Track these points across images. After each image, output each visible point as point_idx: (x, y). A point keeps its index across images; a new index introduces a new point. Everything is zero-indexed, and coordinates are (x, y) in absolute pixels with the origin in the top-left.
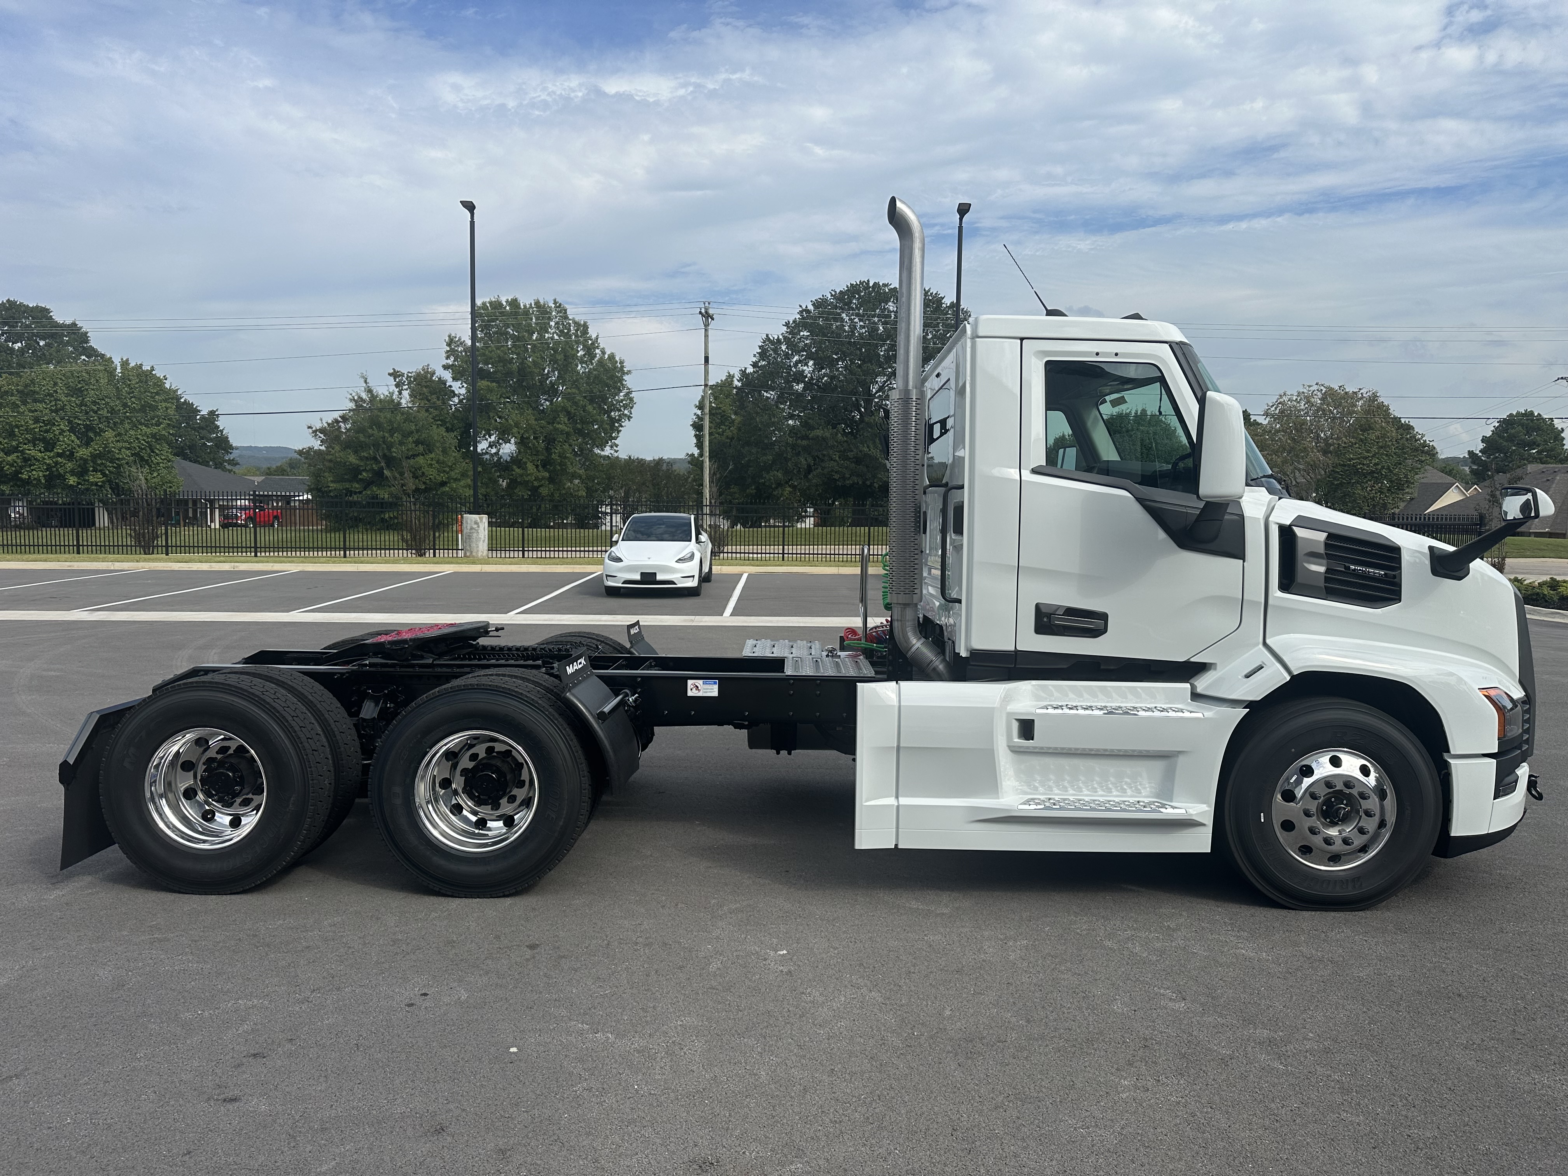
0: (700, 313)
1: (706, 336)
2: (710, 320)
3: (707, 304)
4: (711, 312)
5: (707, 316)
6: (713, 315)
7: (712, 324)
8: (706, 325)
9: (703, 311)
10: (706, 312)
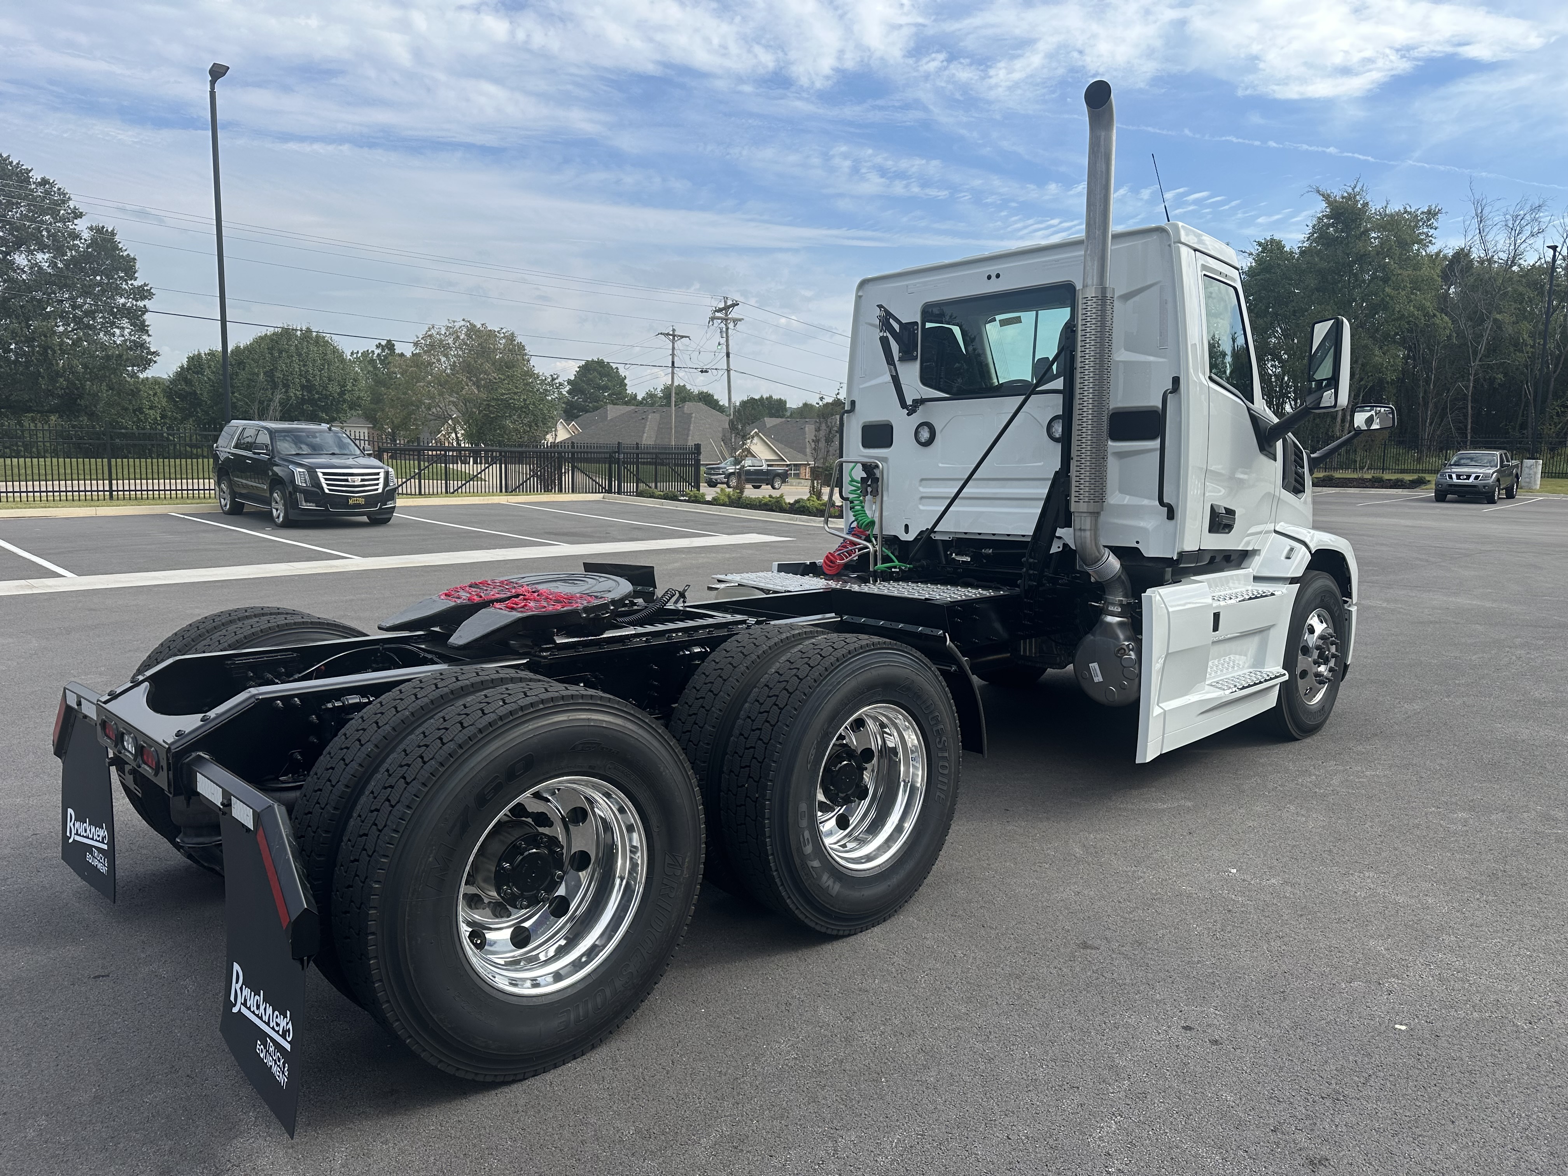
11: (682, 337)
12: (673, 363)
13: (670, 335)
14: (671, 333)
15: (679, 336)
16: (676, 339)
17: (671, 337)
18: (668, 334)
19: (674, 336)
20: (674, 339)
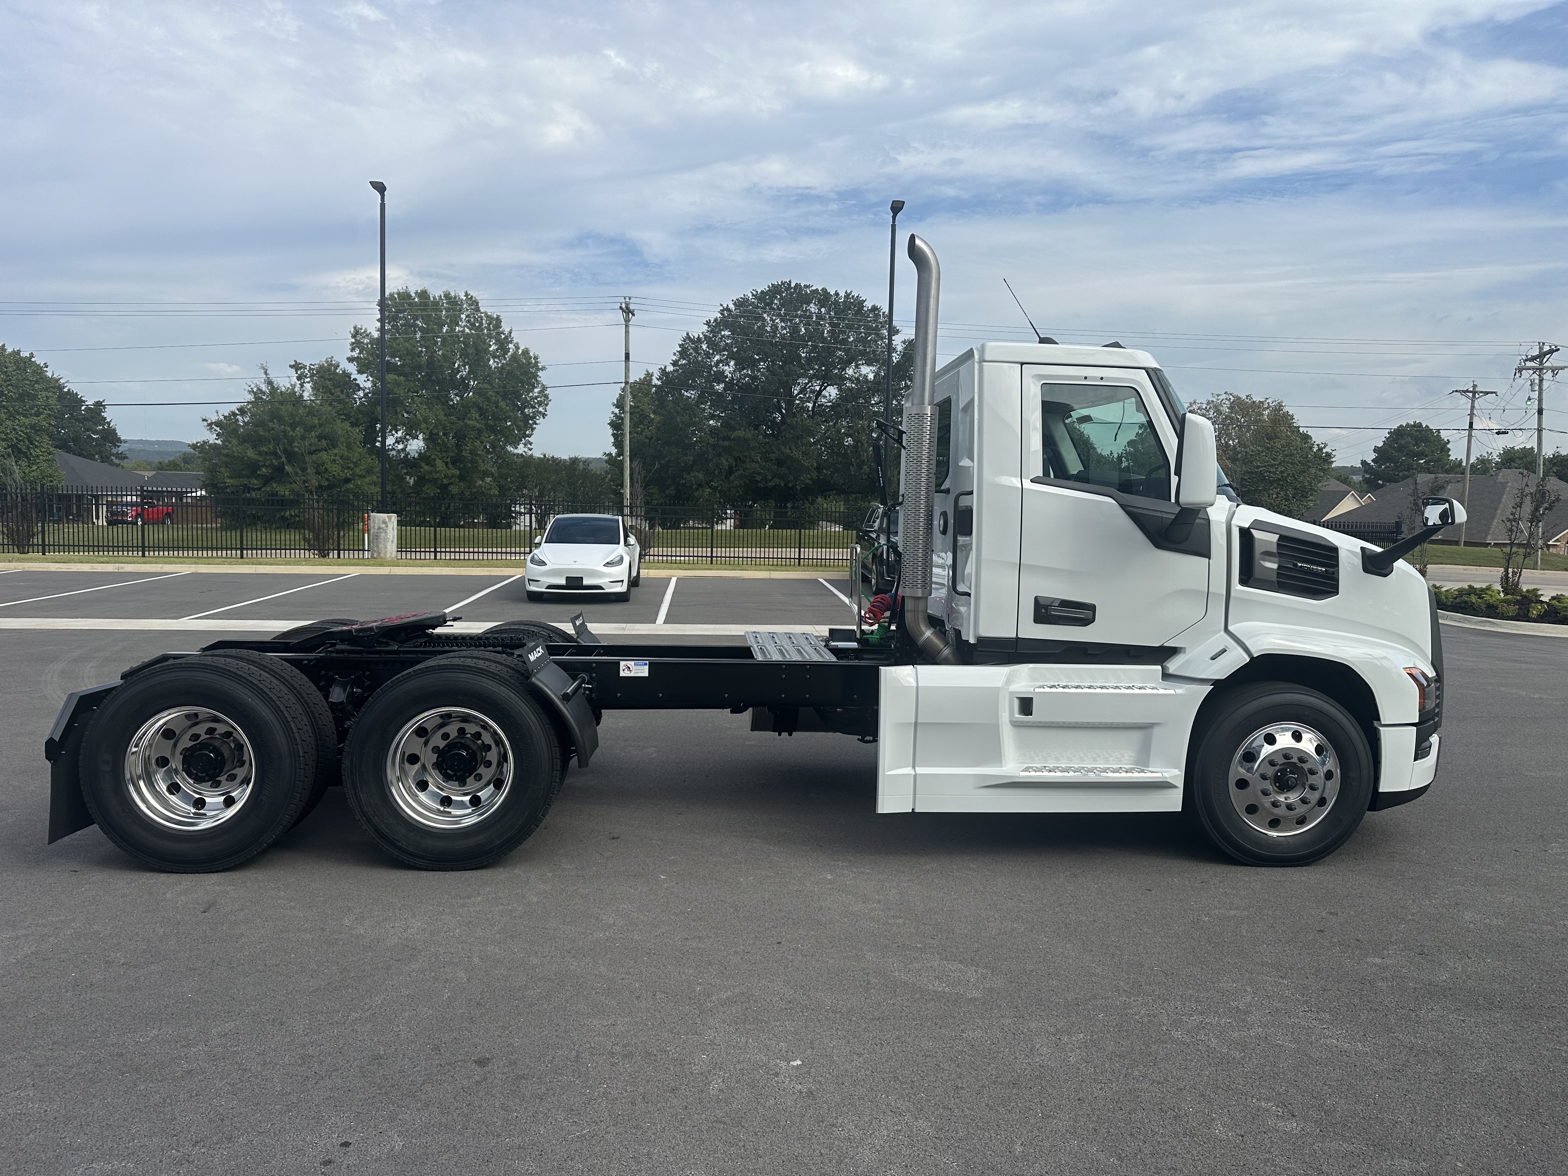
0: (621, 308)
1: (627, 332)
2: (630, 315)
3: (627, 300)
4: (632, 307)
5: (628, 311)
6: (634, 311)
7: (633, 320)
8: (627, 321)
9: (624, 306)
10: (627, 308)
11: (1487, 393)
12: (1471, 424)
13: (1470, 392)
14: (1471, 389)
15: (1481, 392)
16: (1477, 396)
17: (1471, 395)
18: (1467, 391)
19: (1474, 393)
20: (1474, 396)
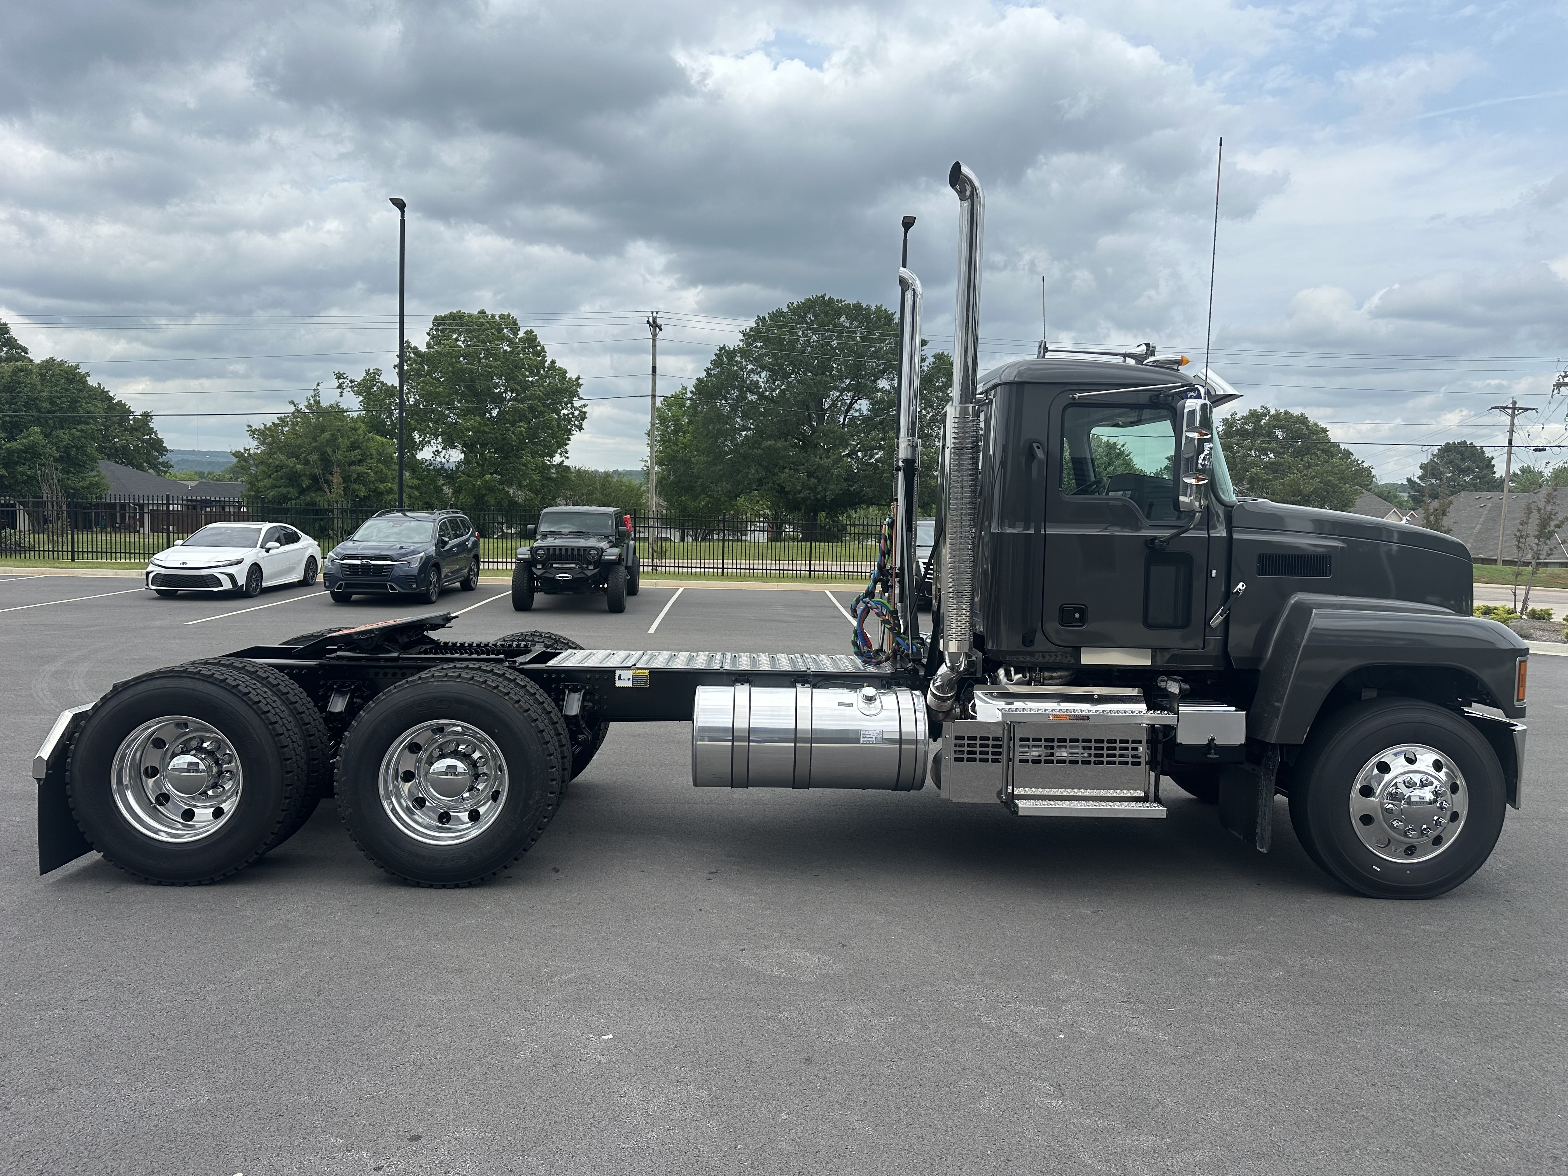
0: (648, 322)
1: (654, 346)
2: (658, 330)
3: (655, 314)
4: (659, 322)
5: (655, 326)
6: (661, 325)
8: (654, 335)
9: (651, 320)
10: (654, 322)
11: (1527, 410)
12: (1510, 441)
13: (1509, 408)
14: (1511, 406)
15: (1521, 409)
16: (1517, 413)
17: (1510, 411)
18: (1507, 407)
19: (1514, 409)
20: (1514, 412)
